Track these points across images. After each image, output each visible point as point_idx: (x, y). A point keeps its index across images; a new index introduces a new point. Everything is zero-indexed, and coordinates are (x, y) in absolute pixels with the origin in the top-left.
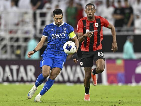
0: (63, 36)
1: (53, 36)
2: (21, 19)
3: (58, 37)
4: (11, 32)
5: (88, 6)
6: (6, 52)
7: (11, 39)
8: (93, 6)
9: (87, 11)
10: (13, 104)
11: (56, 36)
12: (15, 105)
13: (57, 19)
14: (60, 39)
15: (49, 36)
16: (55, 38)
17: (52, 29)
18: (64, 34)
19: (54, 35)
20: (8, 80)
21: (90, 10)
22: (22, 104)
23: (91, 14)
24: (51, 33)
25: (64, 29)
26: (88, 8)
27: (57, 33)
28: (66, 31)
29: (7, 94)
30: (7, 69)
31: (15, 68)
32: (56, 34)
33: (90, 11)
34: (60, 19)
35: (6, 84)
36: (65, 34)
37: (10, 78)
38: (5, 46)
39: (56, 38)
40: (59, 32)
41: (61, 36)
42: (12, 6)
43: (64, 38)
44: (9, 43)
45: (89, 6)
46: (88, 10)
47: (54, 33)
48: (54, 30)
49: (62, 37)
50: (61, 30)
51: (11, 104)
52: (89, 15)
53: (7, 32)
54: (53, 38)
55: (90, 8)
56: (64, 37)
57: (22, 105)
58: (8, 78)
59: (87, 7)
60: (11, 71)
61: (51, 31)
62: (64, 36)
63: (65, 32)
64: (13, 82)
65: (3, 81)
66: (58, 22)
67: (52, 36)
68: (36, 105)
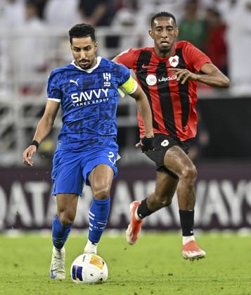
0: (103, 96)
1: (76, 98)
2: (52, 54)
3: (88, 100)
4: (25, 90)
5: (158, 20)
6: (13, 146)
7: (27, 109)
8: (171, 19)
9: (156, 33)
10: (35, 290)
11: (83, 97)
12: (39, 293)
13: (78, 49)
14: (93, 105)
15: (65, 99)
16: (81, 104)
17: (71, 81)
18: (106, 92)
19: (79, 96)
20: (18, 224)
21: (165, 29)
22: (60, 289)
23: (167, 39)
24: (69, 91)
25: (105, 78)
26: (157, 26)
27: (87, 90)
28: (109, 81)
29: (17, 263)
30: (17, 192)
31: (37, 189)
32: (82, 94)
33: (165, 33)
34: (86, 49)
35: (14, 234)
36: (107, 90)
37: (26, 218)
38: (10, 130)
39: (85, 103)
40: (90, 87)
41: (98, 97)
42: (28, 18)
43: (104, 100)
44: (20, 122)
45: (162, 20)
46: (159, 30)
47: (78, 91)
48: (76, 82)
49: (99, 99)
50: (97, 81)
51: (28, 290)
52: (163, 42)
53: (16, 89)
54: (76, 104)
55: (164, 24)
56: (106, 98)
57: (59, 293)
58: (18, 217)
59: (156, 22)
60: (29, 197)
61: (69, 85)
62: (105, 95)
63: (107, 84)
64: (34, 227)
65: (7, 226)
66: (80, 59)
67: (73, 98)
68: (98, 293)
